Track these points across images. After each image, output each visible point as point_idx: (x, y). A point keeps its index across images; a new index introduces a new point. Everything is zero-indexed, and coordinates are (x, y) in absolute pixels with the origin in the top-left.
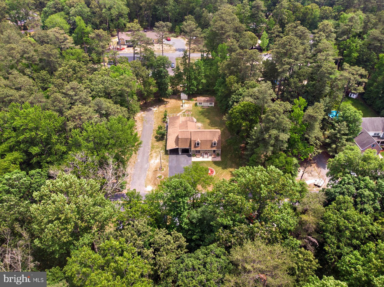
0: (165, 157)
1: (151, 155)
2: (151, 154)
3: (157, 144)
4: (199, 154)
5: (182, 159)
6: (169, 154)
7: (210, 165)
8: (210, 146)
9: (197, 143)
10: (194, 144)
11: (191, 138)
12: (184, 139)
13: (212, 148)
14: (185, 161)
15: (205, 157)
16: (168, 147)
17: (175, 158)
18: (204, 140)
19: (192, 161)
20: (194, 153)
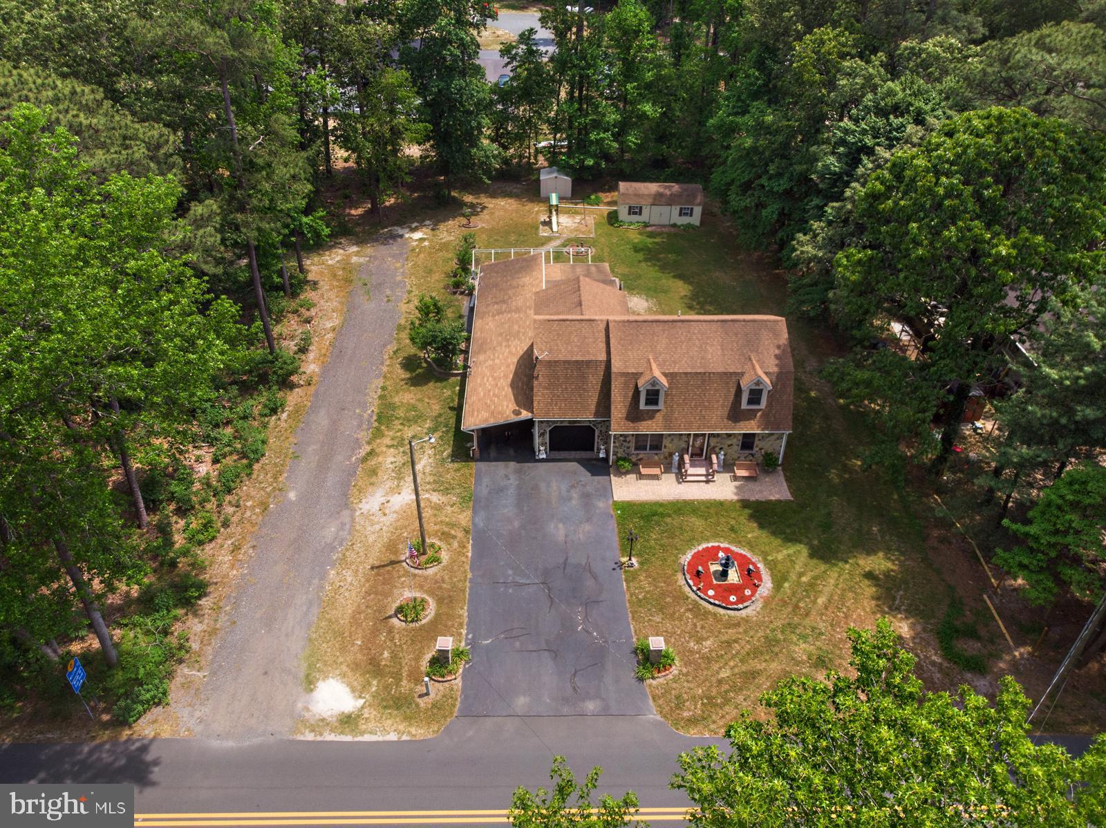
0: (454, 472)
1: (372, 462)
2: (372, 453)
3: (409, 396)
4: (656, 457)
5: (554, 485)
6: (477, 455)
7: (732, 529)
8: (727, 410)
9: (648, 391)
10: (630, 394)
11: (609, 362)
12: (567, 369)
13: (739, 421)
14: (570, 499)
15: (689, 478)
16: (473, 416)
17: (511, 481)
18: (689, 370)
19: (615, 499)
20: (628, 451)
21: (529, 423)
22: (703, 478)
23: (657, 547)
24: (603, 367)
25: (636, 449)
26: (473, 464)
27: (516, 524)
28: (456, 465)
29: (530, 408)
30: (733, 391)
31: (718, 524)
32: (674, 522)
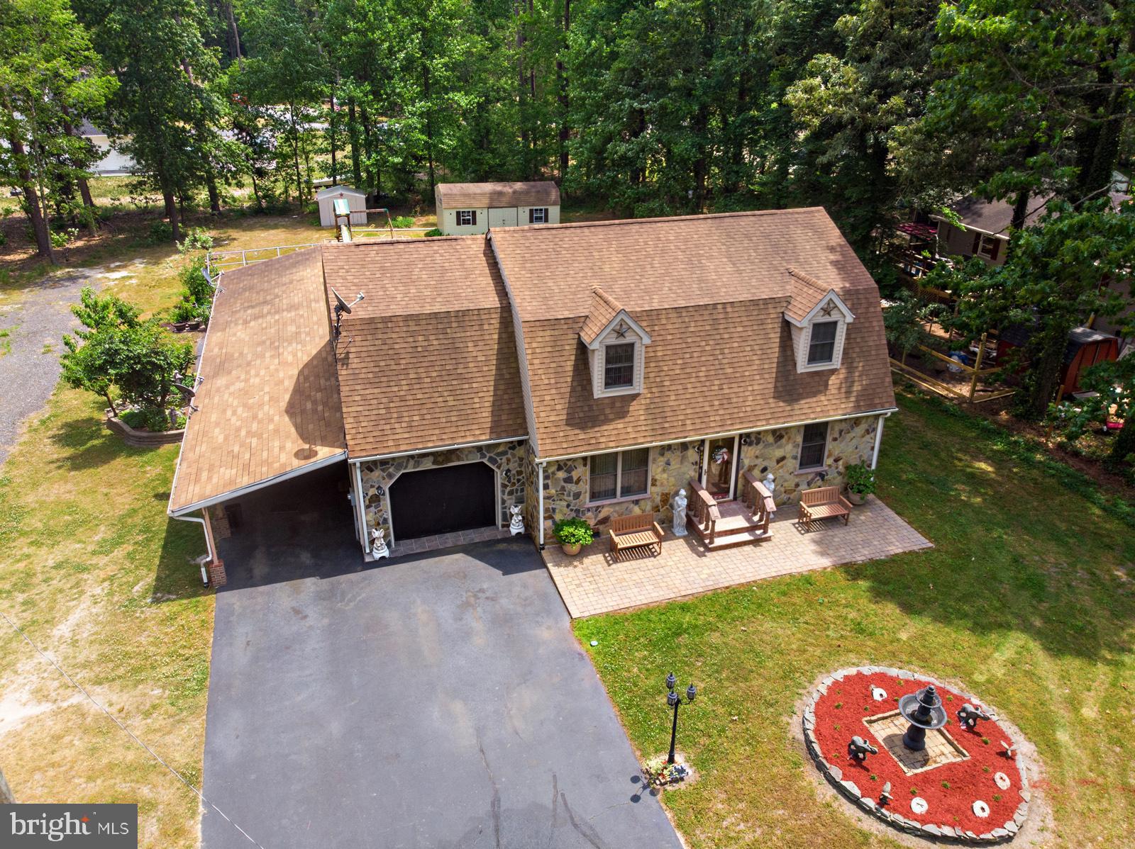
0: (160, 625)
3: (62, 489)
4: (637, 510)
5: (420, 610)
6: (220, 575)
7: (859, 629)
8: (771, 377)
9: (608, 348)
10: (569, 366)
11: (506, 310)
12: (413, 334)
13: (797, 400)
14: (467, 635)
15: (719, 541)
16: (197, 481)
17: (310, 622)
18: (683, 303)
19: (575, 614)
20: (575, 504)
21: (338, 475)
22: (746, 537)
23: (721, 710)
24: (496, 322)
25: (594, 496)
26: (211, 600)
27: (335, 728)
28: (166, 608)
29: (337, 435)
30: (775, 337)
31: (824, 624)
32: (729, 640)
